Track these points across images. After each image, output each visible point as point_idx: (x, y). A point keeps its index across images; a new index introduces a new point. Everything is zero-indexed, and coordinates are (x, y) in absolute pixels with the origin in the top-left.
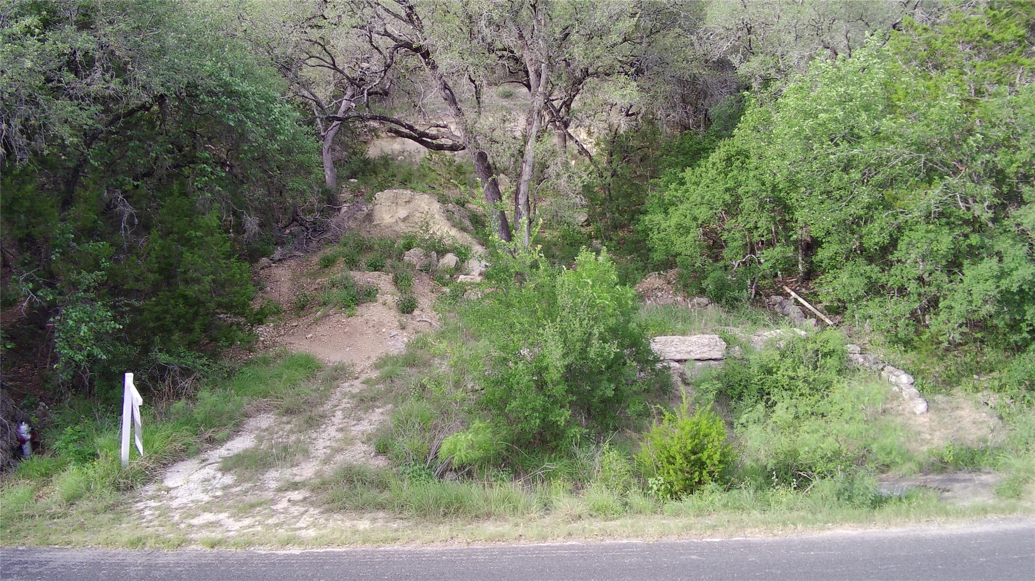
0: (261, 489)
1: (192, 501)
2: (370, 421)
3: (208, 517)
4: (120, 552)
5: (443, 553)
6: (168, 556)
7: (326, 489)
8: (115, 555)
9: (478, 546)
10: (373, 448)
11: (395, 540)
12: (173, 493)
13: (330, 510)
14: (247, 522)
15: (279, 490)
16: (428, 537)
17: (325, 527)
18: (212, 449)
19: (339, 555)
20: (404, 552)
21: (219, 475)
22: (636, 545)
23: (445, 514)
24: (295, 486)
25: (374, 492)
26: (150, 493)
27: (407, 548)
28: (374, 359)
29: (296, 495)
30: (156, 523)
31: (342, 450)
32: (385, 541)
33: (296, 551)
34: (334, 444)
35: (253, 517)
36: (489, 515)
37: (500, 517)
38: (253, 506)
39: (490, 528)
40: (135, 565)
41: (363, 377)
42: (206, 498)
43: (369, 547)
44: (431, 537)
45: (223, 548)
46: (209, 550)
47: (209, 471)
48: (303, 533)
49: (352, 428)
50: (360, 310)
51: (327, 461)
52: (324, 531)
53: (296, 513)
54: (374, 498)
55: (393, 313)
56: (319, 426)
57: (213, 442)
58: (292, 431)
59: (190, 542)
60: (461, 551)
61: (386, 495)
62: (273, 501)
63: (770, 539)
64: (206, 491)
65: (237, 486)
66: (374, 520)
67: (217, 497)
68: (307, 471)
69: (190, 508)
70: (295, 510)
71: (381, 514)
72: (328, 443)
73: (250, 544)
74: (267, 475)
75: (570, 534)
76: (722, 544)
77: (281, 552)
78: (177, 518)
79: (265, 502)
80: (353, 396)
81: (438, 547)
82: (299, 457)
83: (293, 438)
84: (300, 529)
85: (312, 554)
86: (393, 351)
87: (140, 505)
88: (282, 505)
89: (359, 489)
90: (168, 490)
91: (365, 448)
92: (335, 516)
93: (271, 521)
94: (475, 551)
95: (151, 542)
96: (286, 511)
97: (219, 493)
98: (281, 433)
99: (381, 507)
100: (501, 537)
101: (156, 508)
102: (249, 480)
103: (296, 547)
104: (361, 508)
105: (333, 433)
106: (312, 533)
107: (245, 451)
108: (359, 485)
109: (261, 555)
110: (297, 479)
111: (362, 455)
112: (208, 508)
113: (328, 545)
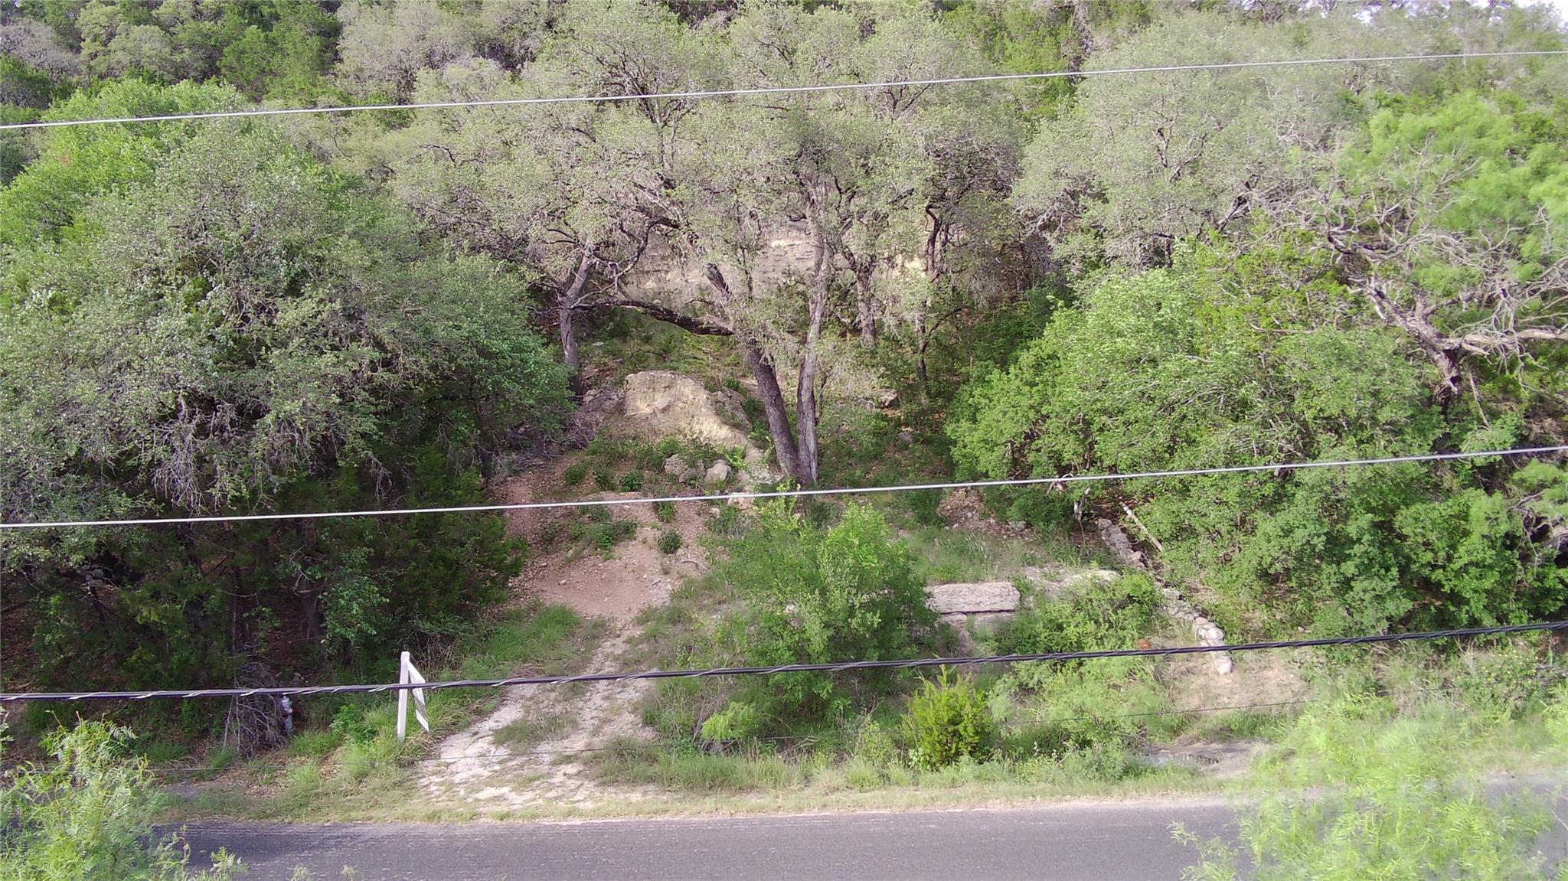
0: (537, 763)
1: (473, 776)
2: (635, 687)
3: (489, 792)
4: (418, 826)
5: (708, 824)
6: (463, 828)
7: (599, 763)
8: (414, 829)
9: (740, 817)
10: (639, 720)
11: (666, 811)
12: (453, 768)
13: (604, 784)
14: (529, 795)
15: (554, 763)
16: (695, 809)
17: (601, 800)
18: (481, 721)
19: (616, 825)
20: (673, 823)
21: (493, 749)
22: (883, 815)
23: (711, 788)
24: (568, 759)
25: (644, 765)
26: (430, 769)
27: (676, 819)
28: (635, 613)
29: (571, 769)
30: (444, 798)
31: (610, 720)
32: (656, 813)
33: (578, 822)
34: (601, 715)
35: (533, 790)
36: (752, 788)
37: (762, 790)
38: (531, 780)
39: (753, 800)
40: (436, 836)
41: (626, 635)
42: (486, 773)
43: (642, 818)
44: (698, 808)
45: (511, 820)
46: (499, 822)
47: (482, 745)
48: (581, 805)
49: (618, 696)
50: (618, 550)
51: (596, 732)
52: (600, 804)
53: (573, 787)
54: (645, 771)
55: (655, 553)
56: (583, 694)
57: (482, 714)
58: (556, 700)
59: (479, 815)
60: (726, 821)
61: (656, 768)
62: (550, 775)
63: (1009, 809)
64: (484, 766)
65: (511, 760)
66: (645, 793)
67: (496, 771)
68: (577, 743)
69: (473, 783)
70: (572, 784)
71: (651, 787)
72: (595, 713)
73: (535, 816)
74: (540, 749)
75: (825, 806)
76: (962, 815)
77: (564, 823)
78: (462, 793)
79: (542, 776)
80: (616, 658)
81: (704, 818)
82: (568, 729)
83: (558, 709)
84: (578, 801)
85: (592, 825)
86: (657, 603)
87: (425, 781)
88: (558, 779)
89: (630, 763)
90: (448, 765)
91: (632, 718)
92: (609, 789)
93: (552, 794)
94: (737, 822)
95: (445, 816)
96: (562, 784)
97: (497, 768)
98: (546, 702)
99: (651, 780)
100: (761, 809)
101: (441, 784)
102: (523, 754)
103: (576, 818)
104: (634, 782)
105: (599, 702)
106: (589, 805)
107: (515, 722)
108: (629, 758)
109: (545, 826)
110: (569, 753)
111: (630, 726)
112: (489, 782)
113: (605, 816)
